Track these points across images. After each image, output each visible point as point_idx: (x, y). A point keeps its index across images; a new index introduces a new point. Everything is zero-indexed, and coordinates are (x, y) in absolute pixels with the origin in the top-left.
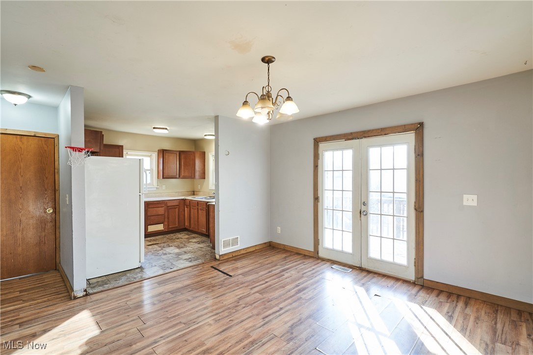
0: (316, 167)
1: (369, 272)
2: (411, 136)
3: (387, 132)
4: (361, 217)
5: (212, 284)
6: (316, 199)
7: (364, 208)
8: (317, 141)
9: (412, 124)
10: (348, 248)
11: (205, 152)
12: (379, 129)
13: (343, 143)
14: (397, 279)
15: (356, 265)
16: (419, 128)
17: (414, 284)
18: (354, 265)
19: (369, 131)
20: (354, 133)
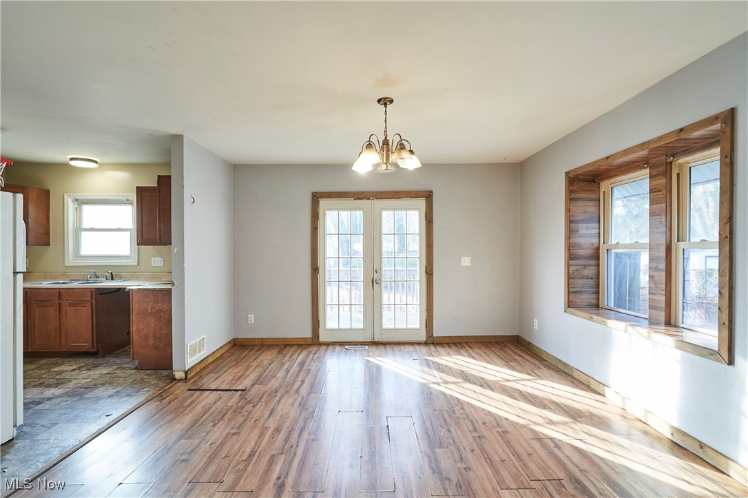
0: (315, 229)
1: (384, 344)
2: (422, 203)
3: (401, 196)
4: (373, 286)
5: (231, 407)
6: (315, 270)
7: (376, 276)
8: (316, 198)
9: (424, 191)
10: (359, 324)
11: (49, 191)
12: (393, 192)
13: (350, 202)
14: (412, 344)
15: (368, 341)
16: (428, 196)
17: (426, 344)
18: (366, 341)
19: (382, 192)
20: (367, 192)
